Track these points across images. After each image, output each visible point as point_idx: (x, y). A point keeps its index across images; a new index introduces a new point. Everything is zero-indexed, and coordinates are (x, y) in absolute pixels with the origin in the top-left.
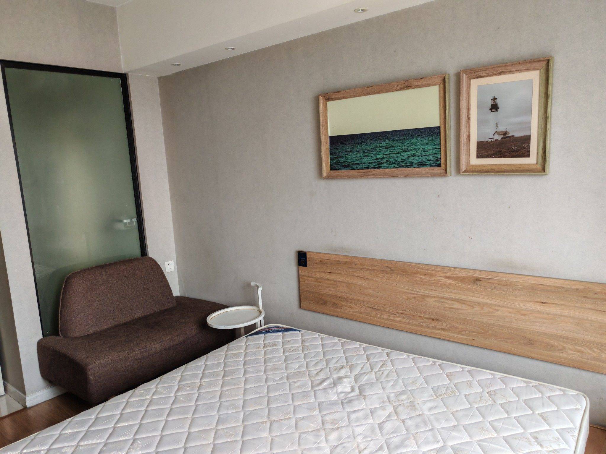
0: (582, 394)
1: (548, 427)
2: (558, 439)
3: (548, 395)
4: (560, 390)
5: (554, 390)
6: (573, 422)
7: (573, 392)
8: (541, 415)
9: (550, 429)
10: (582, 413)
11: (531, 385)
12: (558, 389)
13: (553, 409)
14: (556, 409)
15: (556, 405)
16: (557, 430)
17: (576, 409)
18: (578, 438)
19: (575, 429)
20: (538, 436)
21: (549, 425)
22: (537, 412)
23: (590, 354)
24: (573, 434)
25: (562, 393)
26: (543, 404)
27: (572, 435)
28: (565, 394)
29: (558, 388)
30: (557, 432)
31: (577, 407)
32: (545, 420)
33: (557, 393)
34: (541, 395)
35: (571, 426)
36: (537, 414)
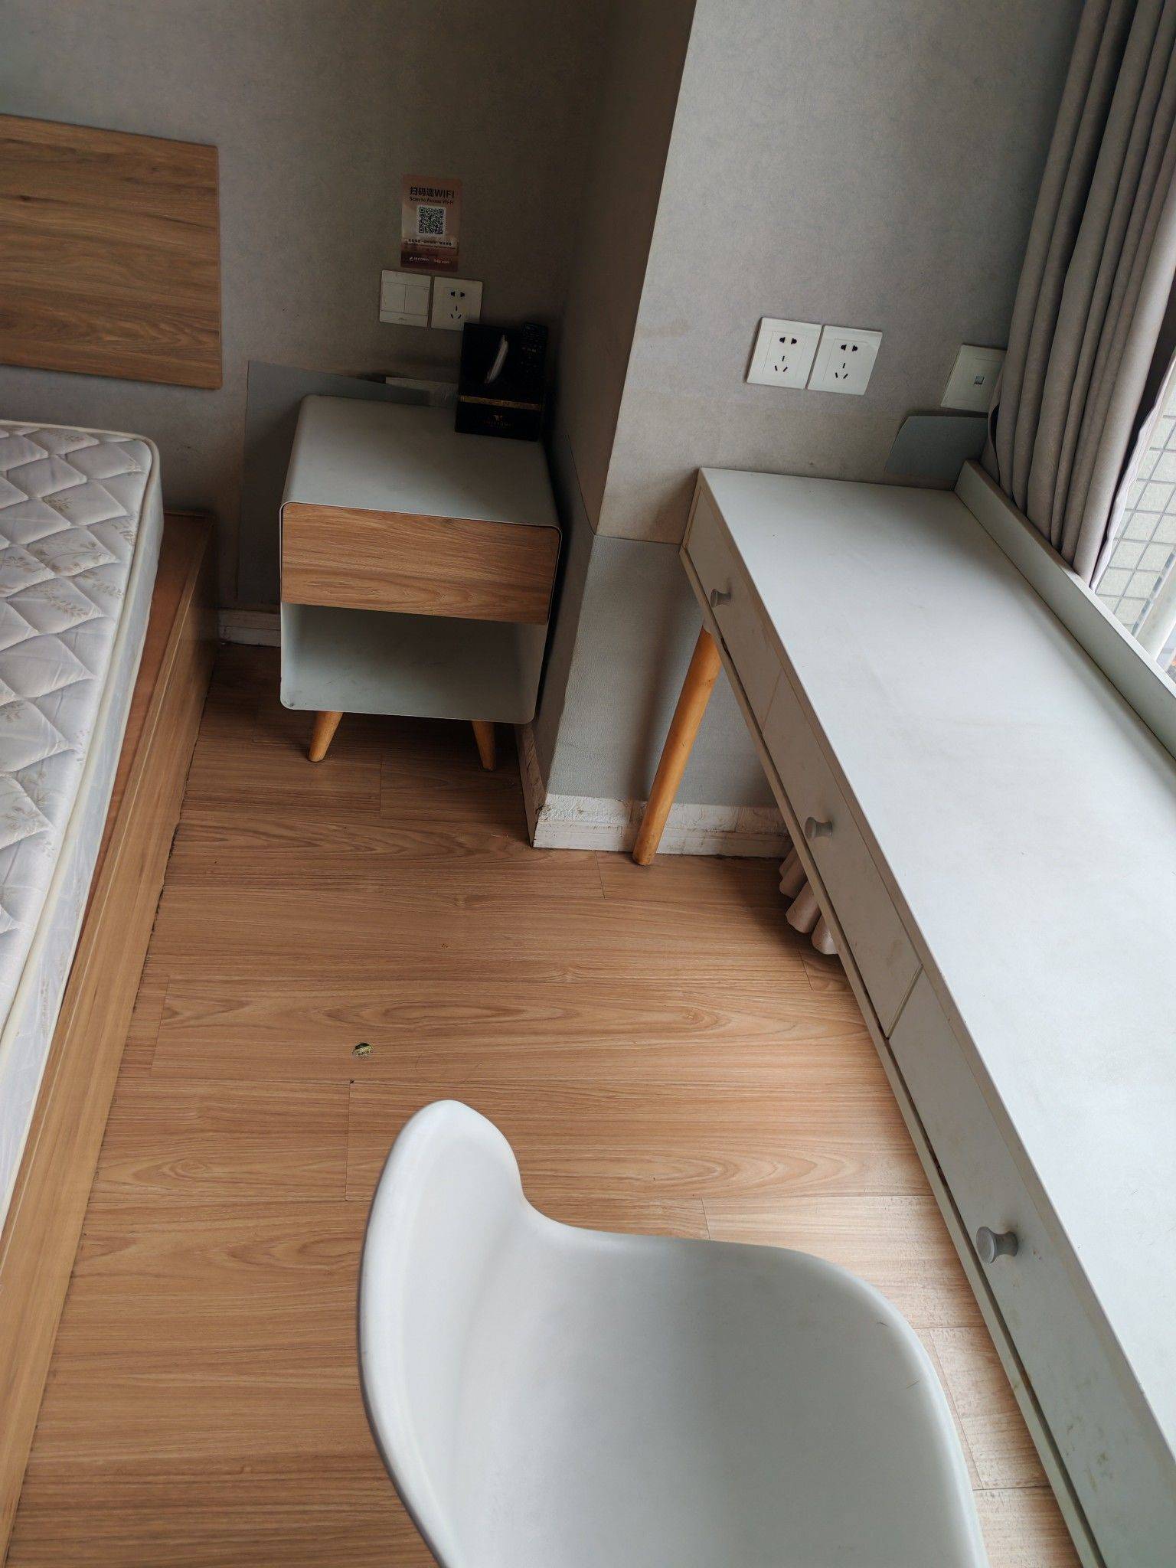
0: (144, 438)
1: (69, 524)
2: (94, 545)
3: (63, 452)
4: (92, 435)
5: (79, 438)
6: (124, 503)
7: (124, 437)
8: (49, 500)
9: (73, 527)
10: (144, 479)
11: (20, 433)
12: (87, 436)
13: (77, 482)
14: (84, 480)
15: (84, 472)
16: (89, 526)
17: (129, 474)
18: (137, 536)
19: (131, 516)
20: (45, 548)
21: (70, 518)
22: (39, 496)
23: (154, 338)
24: (125, 530)
25: (96, 442)
26: (53, 475)
27: (124, 532)
28: (103, 443)
29: (88, 434)
30: (90, 531)
31: (133, 469)
32: (60, 510)
33: (85, 444)
34: (46, 455)
35: (121, 512)
36: (41, 500)
